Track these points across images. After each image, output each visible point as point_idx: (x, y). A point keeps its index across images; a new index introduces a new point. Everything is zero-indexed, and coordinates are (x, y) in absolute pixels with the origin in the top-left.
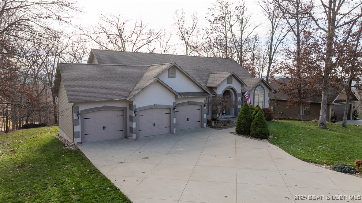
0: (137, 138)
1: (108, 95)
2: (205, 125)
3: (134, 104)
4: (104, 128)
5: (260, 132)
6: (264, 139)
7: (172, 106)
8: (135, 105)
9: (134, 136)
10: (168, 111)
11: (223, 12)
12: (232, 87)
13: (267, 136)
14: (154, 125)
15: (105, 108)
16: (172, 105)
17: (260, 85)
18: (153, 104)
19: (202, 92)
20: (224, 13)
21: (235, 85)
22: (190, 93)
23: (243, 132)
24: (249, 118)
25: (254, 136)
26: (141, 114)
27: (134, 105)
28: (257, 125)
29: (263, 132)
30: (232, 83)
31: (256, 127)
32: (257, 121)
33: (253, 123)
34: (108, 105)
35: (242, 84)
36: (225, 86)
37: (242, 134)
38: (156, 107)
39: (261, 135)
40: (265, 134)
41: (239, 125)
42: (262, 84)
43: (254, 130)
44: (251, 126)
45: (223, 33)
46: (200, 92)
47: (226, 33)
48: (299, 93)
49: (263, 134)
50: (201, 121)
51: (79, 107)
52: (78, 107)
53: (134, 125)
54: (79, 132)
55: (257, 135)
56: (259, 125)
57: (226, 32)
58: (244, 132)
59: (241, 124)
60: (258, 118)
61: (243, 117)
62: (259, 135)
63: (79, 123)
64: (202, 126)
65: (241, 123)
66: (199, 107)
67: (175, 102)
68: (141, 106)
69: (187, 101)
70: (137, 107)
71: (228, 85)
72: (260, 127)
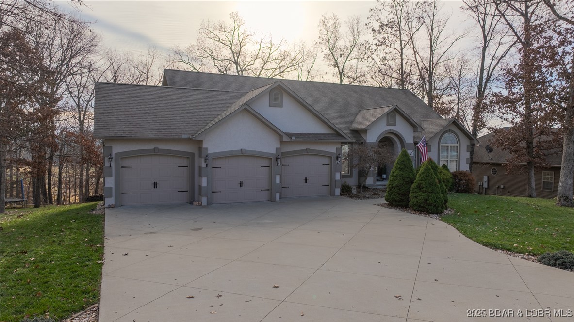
0: (209, 204)
1: (162, 131)
2: (338, 191)
3: (204, 146)
4: (155, 185)
5: (426, 201)
6: (434, 214)
7: (274, 154)
8: (207, 149)
9: (204, 200)
10: (266, 163)
11: (397, 15)
12: (395, 131)
13: (440, 208)
14: (241, 184)
15: (156, 152)
16: (273, 151)
17: (450, 131)
18: (239, 149)
19: (332, 134)
20: (399, 16)
21: (401, 127)
22: (310, 134)
23: (396, 201)
24: (408, 178)
25: (415, 208)
26: (218, 163)
27: (204, 148)
28: (420, 189)
29: (431, 202)
30: (395, 125)
31: (418, 191)
32: (421, 181)
33: (414, 185)
34: (162, 146)
35: (414, 126)
36: (382, 128)
37: (396, 206)
38: (243, 154)
39: (427, 207)
40: (435, 205)
41: (391, 190)
42: (454, 128)
43: (415, 197)
44: (411, 191)
45: (395, 49)
46: (328, 134)
47: (402, 49)
48: (529, 147)
49: (430, 204)
50: (331, 185)
51: (113, 148)
52: (111, 147)
53: (204, 182)
54: (111, 188)
55: (420, 206)
56: (424, 189)
57: (401, 47)
58: (399, 202)
59: (392, 187)
60: (422, 176)
61: (397, 175)
62: (423, 207)
63: (112, 172)
64: (332, 194)
65: (394, 185)
66: (326, 161)
67: (279, 147)
68: (217, 151)
69: (303, 147)
70: (210, 151)
71: (388, 128)
72: (425, 192)
